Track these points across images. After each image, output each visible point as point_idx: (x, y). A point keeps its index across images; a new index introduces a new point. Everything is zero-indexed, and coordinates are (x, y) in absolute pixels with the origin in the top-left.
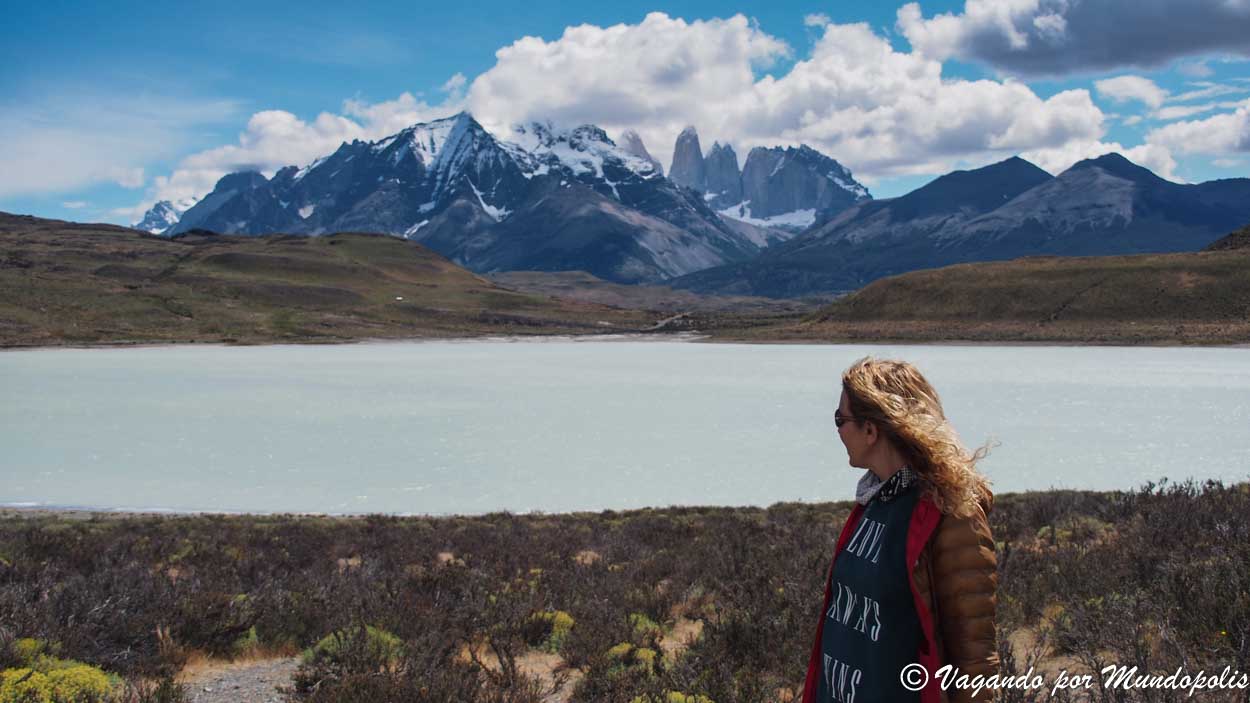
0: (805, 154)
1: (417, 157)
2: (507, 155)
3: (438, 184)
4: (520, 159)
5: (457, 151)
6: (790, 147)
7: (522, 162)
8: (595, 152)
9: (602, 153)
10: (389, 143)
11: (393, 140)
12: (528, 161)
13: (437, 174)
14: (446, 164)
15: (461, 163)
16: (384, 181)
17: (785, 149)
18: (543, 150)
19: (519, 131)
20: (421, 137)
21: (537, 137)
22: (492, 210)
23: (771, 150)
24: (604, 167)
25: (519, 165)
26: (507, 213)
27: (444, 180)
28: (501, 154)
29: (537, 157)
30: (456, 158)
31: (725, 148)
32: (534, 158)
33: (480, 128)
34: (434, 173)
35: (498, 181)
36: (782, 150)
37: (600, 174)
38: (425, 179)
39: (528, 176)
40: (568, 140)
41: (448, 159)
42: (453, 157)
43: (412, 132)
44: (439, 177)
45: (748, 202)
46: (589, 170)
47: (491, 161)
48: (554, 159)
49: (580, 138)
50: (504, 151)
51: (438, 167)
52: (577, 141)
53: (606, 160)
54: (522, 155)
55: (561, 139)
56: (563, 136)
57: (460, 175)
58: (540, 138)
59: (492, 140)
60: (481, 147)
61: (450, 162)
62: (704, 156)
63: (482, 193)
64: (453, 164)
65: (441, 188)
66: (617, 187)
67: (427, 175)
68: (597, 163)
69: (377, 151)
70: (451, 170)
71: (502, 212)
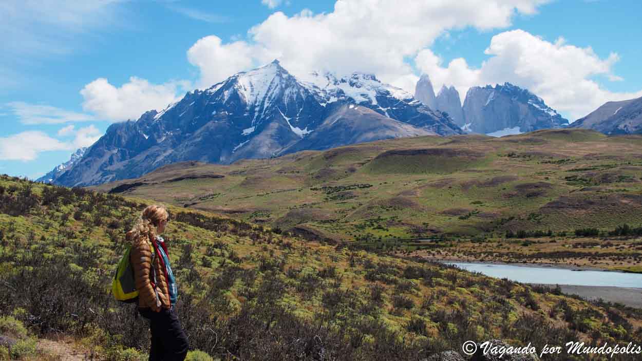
0: (508, 89)
1: (240, 95)
2: (306, 91)
3: (256, 114)
4: (316, 94)
5: (269, 89)
6: (497, 85)
7: (318, 96)
8: (369, 87)
9: (373, 87)
10: (219, 87)
11: (223, 85)
12: (322, 94)
13: (256, 107)
14: (261, 100)
15: (272, 98)
16: (216, 114)
17: (494, 86)
18: (332, 87)
19: (313, 74)
20: (243, 81)
21: (327, 79)
22: (297, 131)
23: (483, 88)
24: (377, 98)
25: (315, 97)
26: (309, 132)
27: (260, 111)
28: (302, 90)
29: (328, 92)
30: (269, 94)
31: (450, 89)
32: (326, 93)
33: (285, 72)
34: (253, 107)
35: (301, 109)
36: (492, 88)
37: (375, 103)
38: (247, 111)
39: (324, 105)
40: (348, 81)
41: (263, 96)
42: (266, 94)
43: (236, 78)
44: (257, 109)
45: (470, 124)
46: (367, 100)
47: (295, 95)
48: (341, 92)
49: (357, 78)
50: (304, 88)
51: (256, 102)
52: (355, 81)
53: (378, 92)
54: (317, 90)
55: (343, 81)
56: (344, 79)
57: (273, 106)
58: (329, 79)
59: (295, 80)
60: (287, 86)
61: (265, 98)
62: (436, 95)
63: (289, 119)
64: (267, 99)
65: (259, 116)
66: (388, 111)
67: (248, 108)
68: (372, 95)
69: (210, 93)
70: (265, 103)
71: (305, 131)
